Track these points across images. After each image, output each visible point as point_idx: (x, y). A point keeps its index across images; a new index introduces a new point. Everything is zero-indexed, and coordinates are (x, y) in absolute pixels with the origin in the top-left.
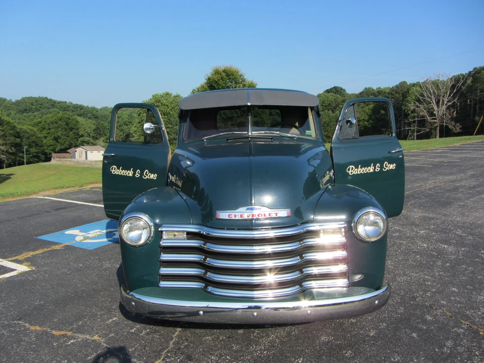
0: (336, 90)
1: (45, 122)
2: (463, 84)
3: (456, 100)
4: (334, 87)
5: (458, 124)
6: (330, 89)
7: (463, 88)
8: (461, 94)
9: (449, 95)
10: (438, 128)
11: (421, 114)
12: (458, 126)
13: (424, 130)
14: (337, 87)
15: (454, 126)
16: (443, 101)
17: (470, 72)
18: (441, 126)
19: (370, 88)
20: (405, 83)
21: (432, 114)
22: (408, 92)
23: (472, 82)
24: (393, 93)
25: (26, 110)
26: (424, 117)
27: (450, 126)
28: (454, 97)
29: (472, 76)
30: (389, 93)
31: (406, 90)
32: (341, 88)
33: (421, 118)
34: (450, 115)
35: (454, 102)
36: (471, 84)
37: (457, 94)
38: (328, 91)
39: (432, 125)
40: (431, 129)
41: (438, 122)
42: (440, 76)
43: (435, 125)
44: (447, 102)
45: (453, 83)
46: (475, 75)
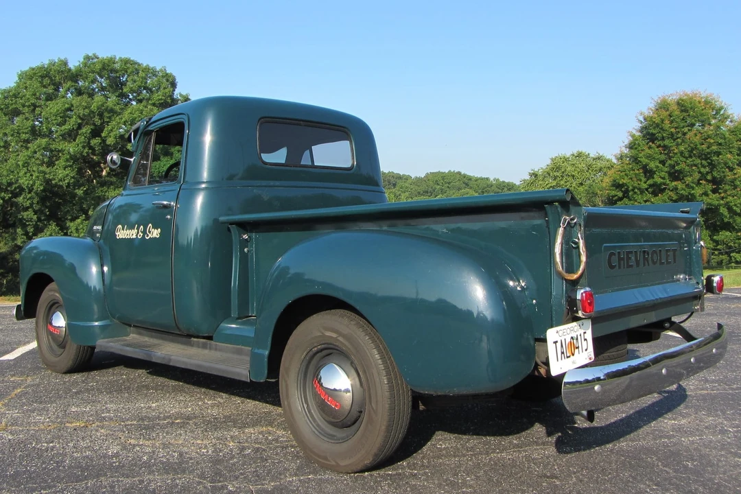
25: (427, 192)
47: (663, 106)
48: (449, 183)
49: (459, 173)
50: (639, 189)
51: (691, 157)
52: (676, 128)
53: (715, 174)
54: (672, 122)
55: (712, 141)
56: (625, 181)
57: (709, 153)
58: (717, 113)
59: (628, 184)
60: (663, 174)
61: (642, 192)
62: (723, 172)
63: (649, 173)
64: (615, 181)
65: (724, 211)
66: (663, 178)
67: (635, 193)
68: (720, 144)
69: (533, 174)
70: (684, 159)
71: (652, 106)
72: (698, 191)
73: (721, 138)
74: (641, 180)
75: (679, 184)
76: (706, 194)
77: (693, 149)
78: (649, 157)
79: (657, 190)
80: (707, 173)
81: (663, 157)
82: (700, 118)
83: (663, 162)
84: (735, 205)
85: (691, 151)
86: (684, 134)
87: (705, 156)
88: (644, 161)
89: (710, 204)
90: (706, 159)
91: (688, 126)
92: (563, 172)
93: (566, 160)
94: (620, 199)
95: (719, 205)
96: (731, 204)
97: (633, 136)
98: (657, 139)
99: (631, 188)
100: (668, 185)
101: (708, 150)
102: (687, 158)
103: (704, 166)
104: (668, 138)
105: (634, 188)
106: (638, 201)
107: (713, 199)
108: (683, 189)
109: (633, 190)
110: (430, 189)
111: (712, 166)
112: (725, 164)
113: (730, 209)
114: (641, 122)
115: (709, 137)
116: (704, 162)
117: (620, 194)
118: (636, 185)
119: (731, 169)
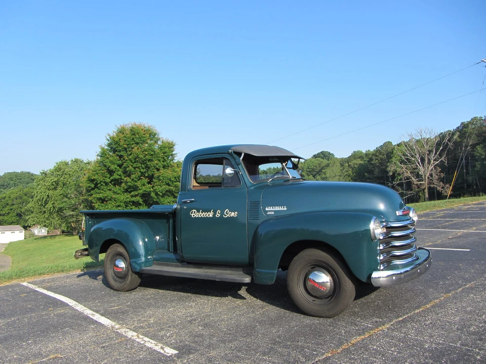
0: (324, 155)
1: (10, 197)
2: (449, 140)
3: (443, 159)
4: (322, 152)
5: (447, 186)
6: (317, 154)
7: (450, 144)
8: (448, 151)
9: (436, 154)
10: (426, 191)
11: (406, 175)
13: (411, 193)
14: (324, 152)
15: (443, 188)
16: (429, 159)
17: (458, 128)
18: (429, 188)
19: (358, 152)
20: (390, 143)
21: (418, 176)
22: (393, 152)
23: (459, 137)
24: (377, 154)
26: (409, 179)
27: (439, 188)
28: (440, 155)
29: (460, 132)
30: (373, 155)
31: (390, 150)
32: (329, 153)
33: (406, 180)
34: (437, 175)
35: (442, 161)
36: (459, 140)
37: (445, 151)
38: (315, 156)
39: (418, 187)
40: (418, 192)
41: (425, 184)
42: (423, 132)
43: (423, 187)
44: (434, 160)
45: (438, 139)
46: (463, 130)
47: (122, 131)
48: (20, 179)
49: (29, 173)
50: (105, 182)
51: (135, 162)
52: (128, 145)
53: (149, 173)
54: (125, 141)
55: (147, 153)
56: (96, 177)
57: (145, 160)
58: (154, 137)
59: (98, 180)
60: (119, 173)
61: (106, 184)
62: (154, 172)
63: (111, 172)
64: (89, 177)
65: (153, 195)
66: (120, 175)
67: (102, 185)
68: (152, 155)
69: (43, 173)
70: (132, 164)
71: (115, 130)
72: (139, 184)
73: (152, 151)
74: (106, 177)
75: (128, 179)
76: (144, 185)
77: (136, 158)
78: (111, 162)
79: (117, 182)
80: (145, 172)
81: (120, 162)
82: (142, 139)
83: (120, 166)
84: (159, 191)
85: (135, 159)
86: (133, 148)
87: (143, 162)
88: (108, 164)
89: (145, 191)
90: (144, 164)
91: (136, 144)
92: (63, 172)
93: (67, 164)
94: (93, 189)
95: (150, 192)
96: (157, 191)
97: (103, 149)
98: (116, 151)
99: (99, 182)
100: (123, 180)
101: (144, 159)
102: (133, 163)
103: (143, 169)
104: (123, 151)
105: (101, 182)
106: (104, 190)
107: (148, 188)
108: (130, 182)
109: (100, 183)
110: (6, 184)
111: (147, 167)
112: (155, 167)
113: (157, 194)
114: (108, 140)
115: (146, 151)
116: (143, 165)
117: (93, 186)
118: (102, 180)
119: (158, 170)
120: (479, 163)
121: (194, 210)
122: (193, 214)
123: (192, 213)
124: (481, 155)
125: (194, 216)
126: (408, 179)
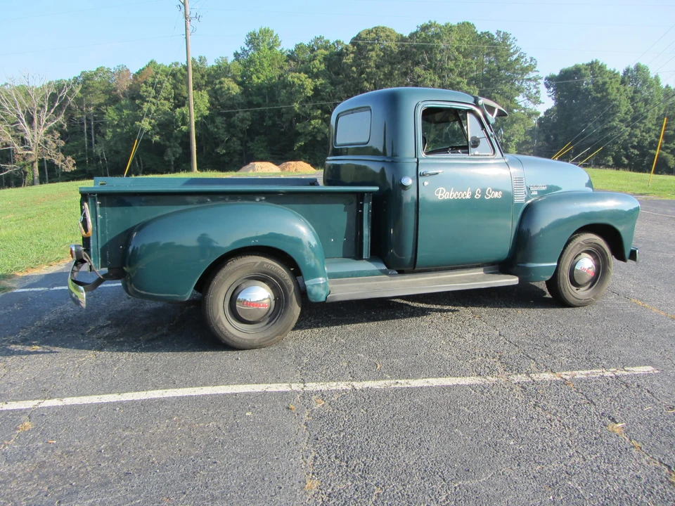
2: (69, 94)
3: (60, 119)
5: (69, 158)
7: (71, 100)
8: (67, 109)
9: (49, 111)
10: (36, 165)
11: (4, 139)
12: (69, 161)
13: (12, 168)
15: (62, 161)
16: (39, 118)
17: (76, 79)
18: (41, 161)
21: (23, 141)
23: (82, 92)
26: (9, 146)
27: (57, 162)
28: (57, 113)
29: (81, 84)
33: (4, 147)
34: (55, 142)
35: (59, 123)
36: (80, 95)
37: (62, 109)
39: (24, 159)
40: (24, 166)
41: (34, 154)
42: (30, 77)
43: (31, 160)
44: (47, 121)
45: (53, 90)
46: (86, 81)
120: (111, 130)
121: (441, 189)
122: (439, 195)
123: (438, 193)
124: (114, 119)
125: (441, 197)
126: (7, 146)
